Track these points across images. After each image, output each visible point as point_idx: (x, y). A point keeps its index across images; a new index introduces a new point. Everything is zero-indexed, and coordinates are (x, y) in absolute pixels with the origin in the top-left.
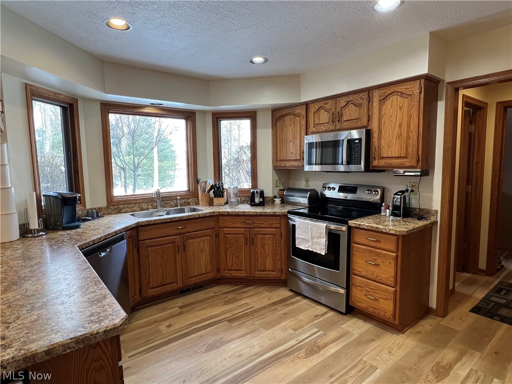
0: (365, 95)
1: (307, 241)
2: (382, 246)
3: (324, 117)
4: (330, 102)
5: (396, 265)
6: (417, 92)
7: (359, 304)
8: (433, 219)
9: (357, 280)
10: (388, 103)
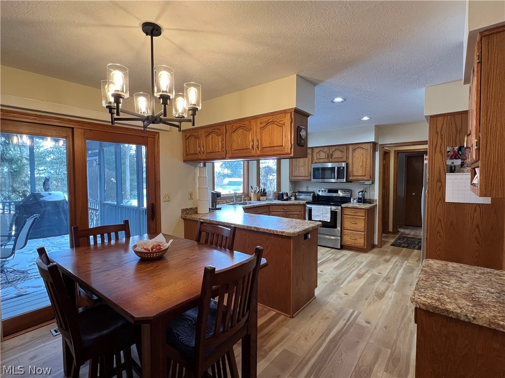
0: (345, 147)
1: (320, 216)
2: (358, 214)
3: (323, 155)
4: (326, 148)
5: (365, 222)
6: (369, 148)
7: (347, 243)
8: (375, 204)
9: (345, 232)
10: (357, 151)
